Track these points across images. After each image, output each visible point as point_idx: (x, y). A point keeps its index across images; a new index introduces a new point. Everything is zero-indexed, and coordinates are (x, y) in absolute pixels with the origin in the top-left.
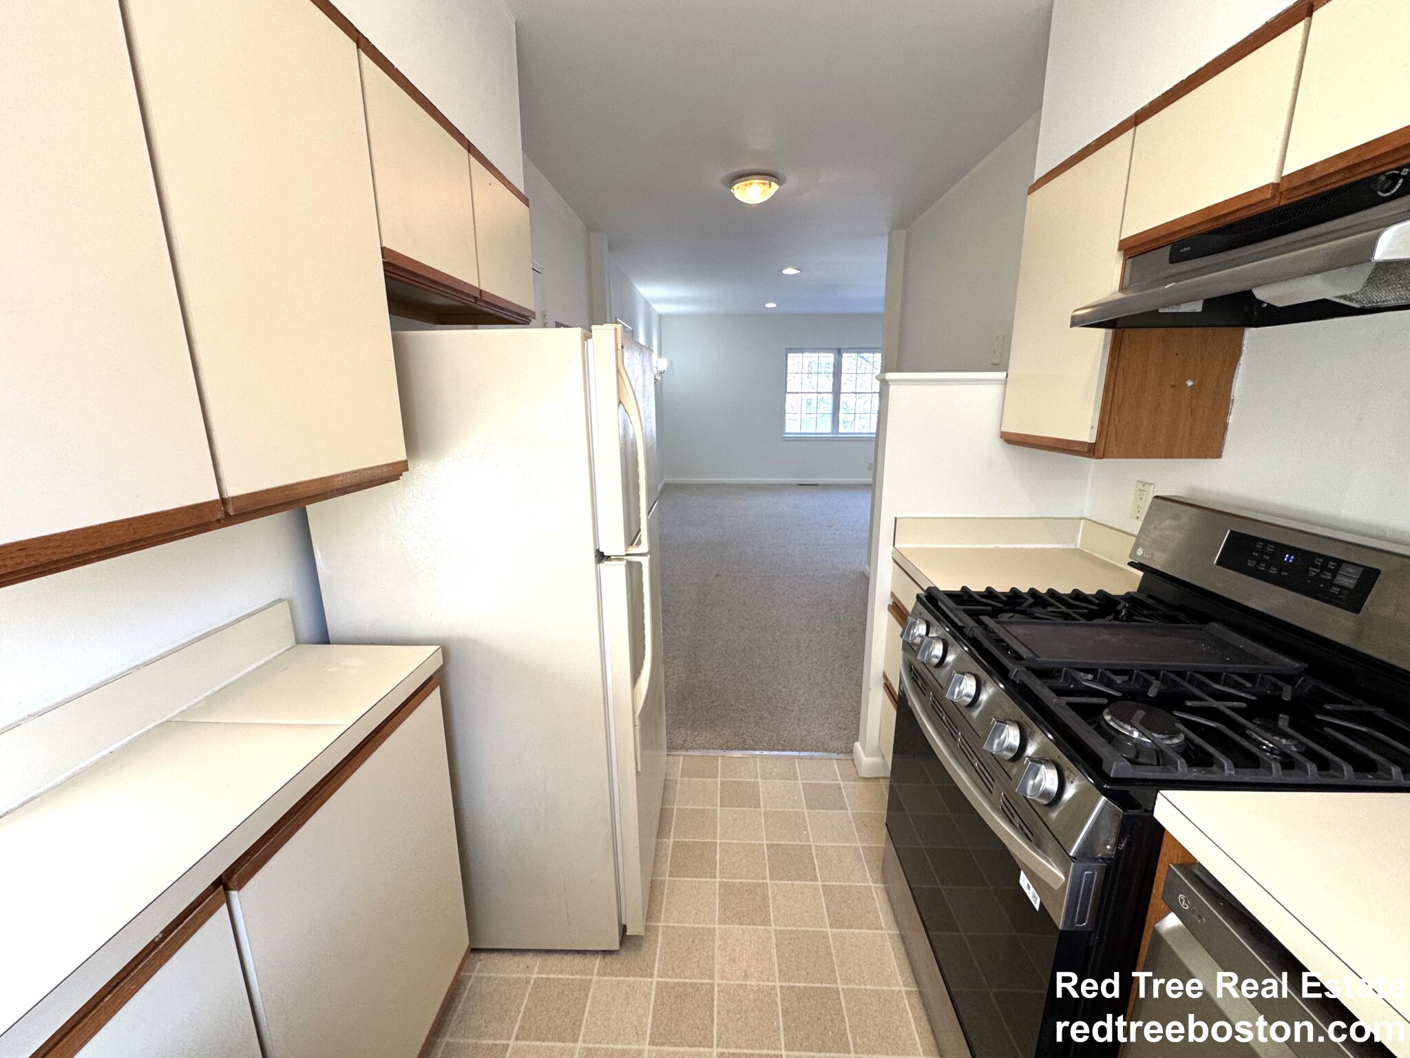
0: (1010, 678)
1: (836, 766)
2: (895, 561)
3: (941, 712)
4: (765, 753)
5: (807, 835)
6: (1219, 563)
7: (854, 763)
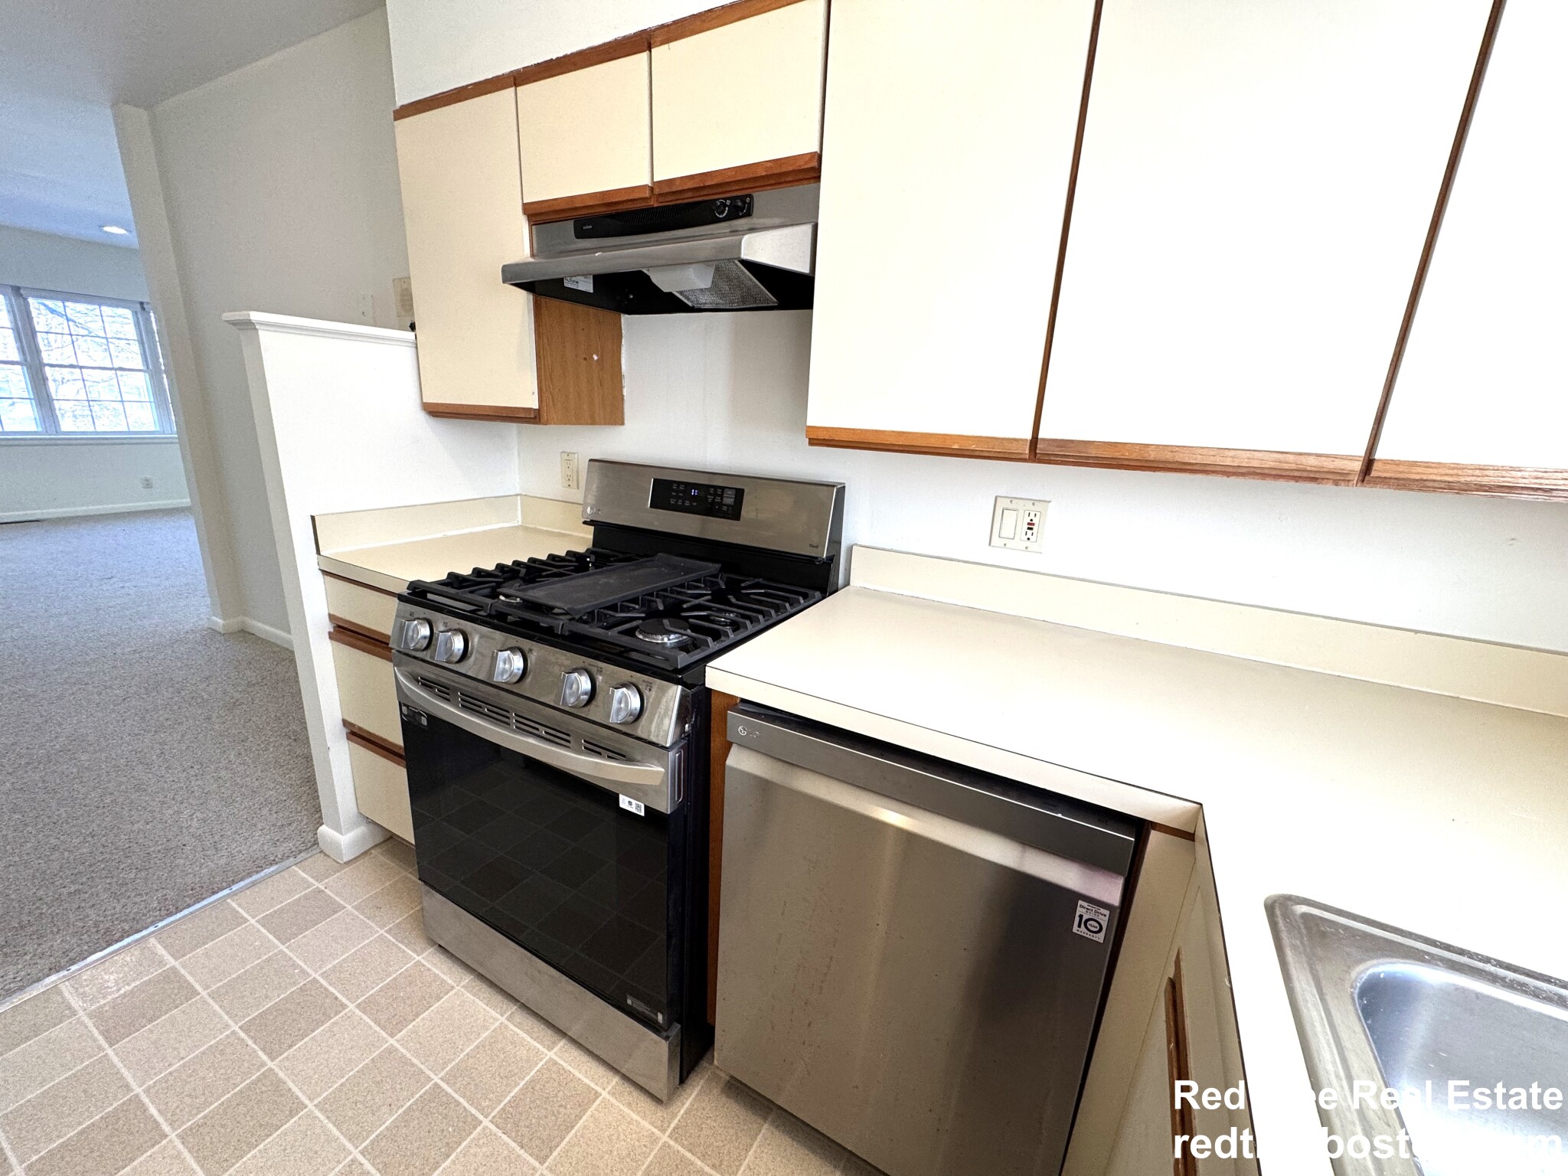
0: (557, 634)
1: (300, 872)
2: (325, 573)
3: (480, 707)
4: (161, 924)
5: (303, 971)
6: (651, 506)
7: (325, 855)
